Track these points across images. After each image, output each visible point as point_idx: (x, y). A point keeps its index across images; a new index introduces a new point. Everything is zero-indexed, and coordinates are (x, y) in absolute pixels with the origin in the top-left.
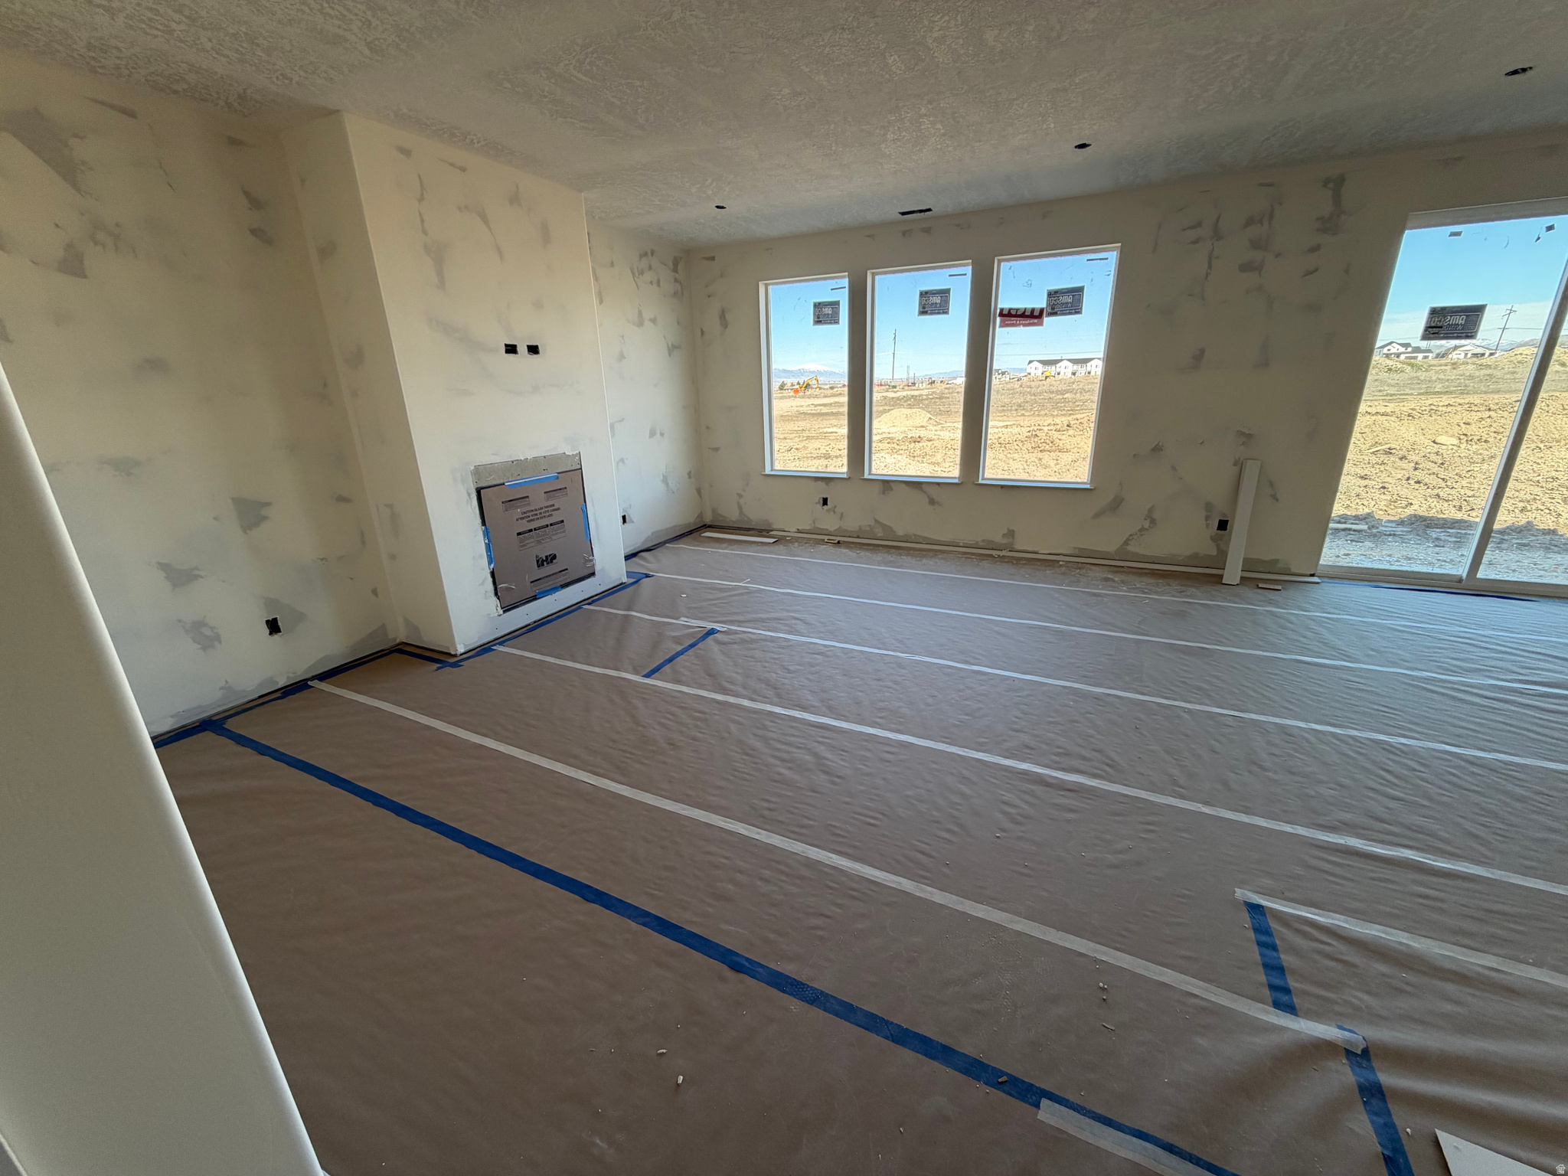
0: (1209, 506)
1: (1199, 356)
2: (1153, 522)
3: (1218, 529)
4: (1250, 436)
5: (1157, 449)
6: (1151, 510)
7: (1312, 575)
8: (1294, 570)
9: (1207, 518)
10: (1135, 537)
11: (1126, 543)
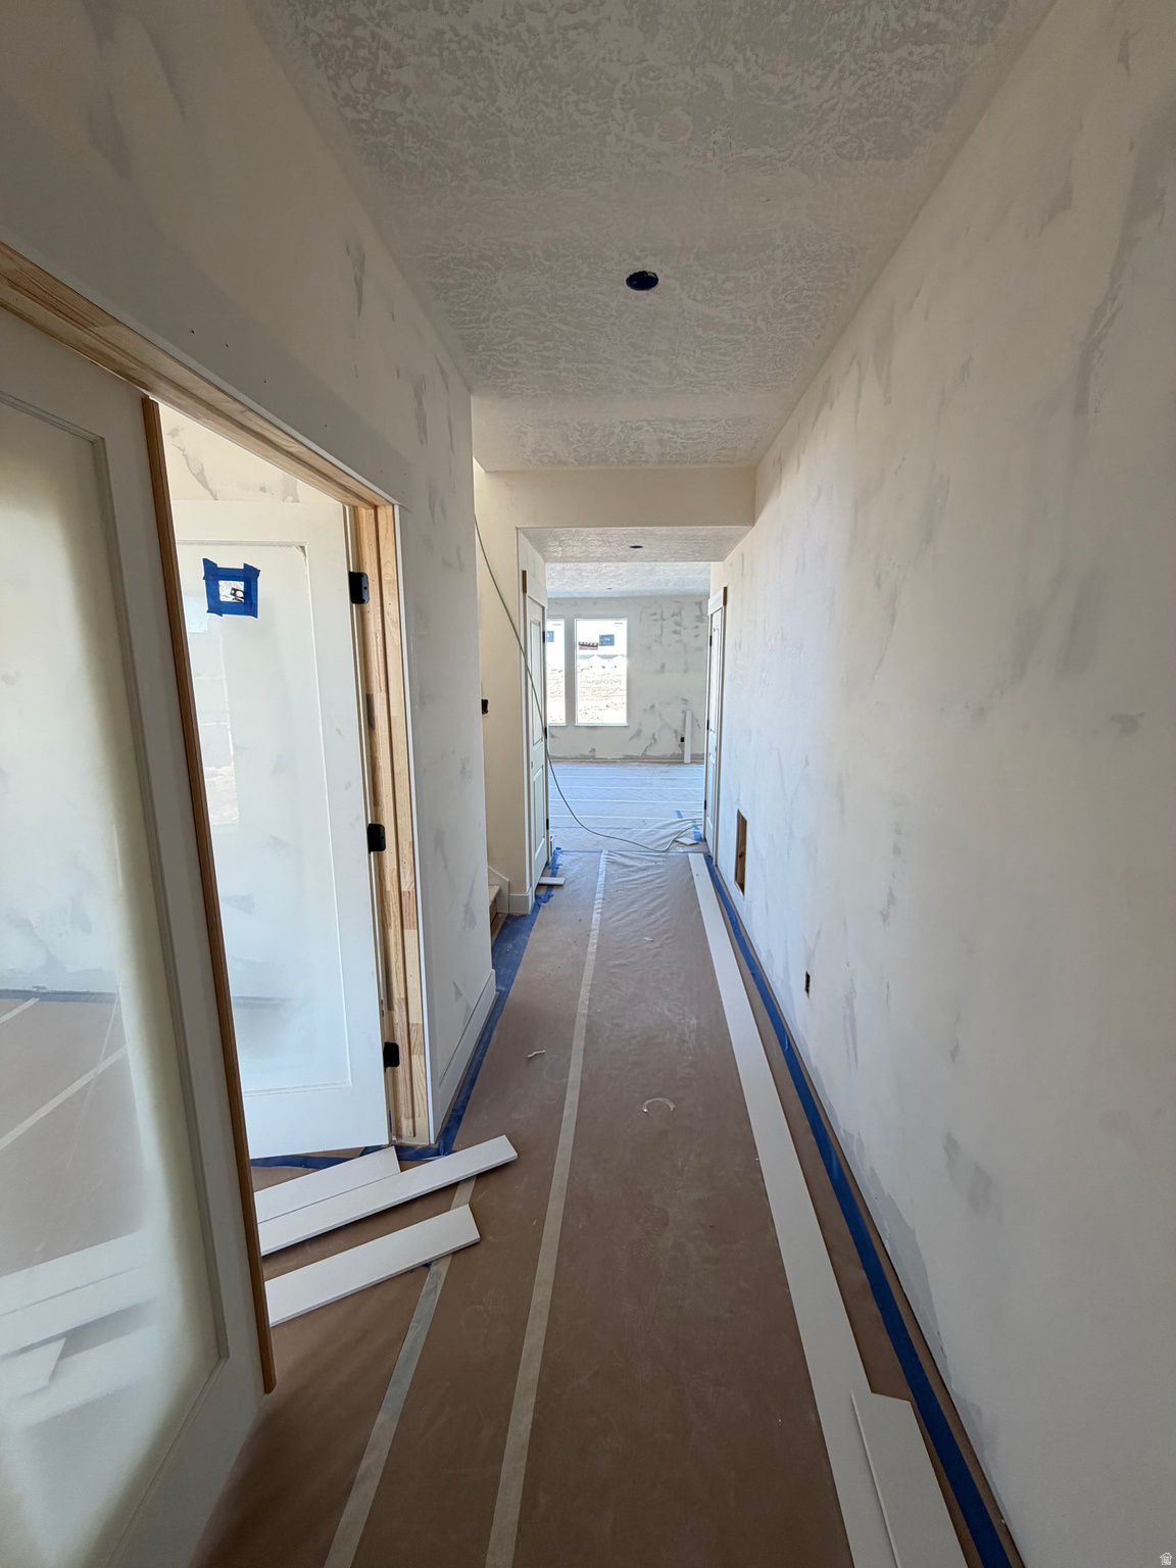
0: (676, 732)
1: (663, 666)
2: (655, 740)
3: (680, 742)
4: (686, 700)
5: (653, 707)
6: (654, 735)
9: (676, 737)
10: (648, 747)
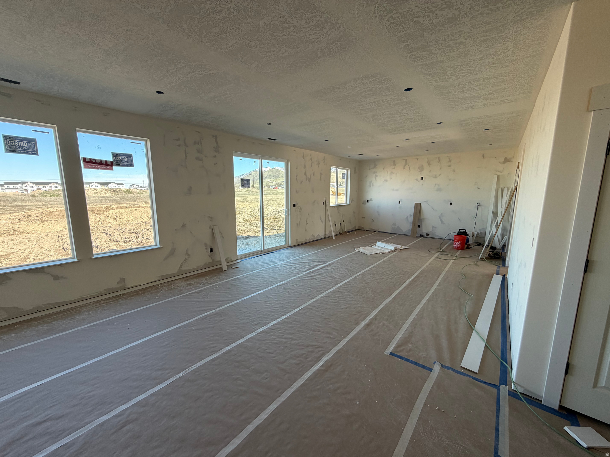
2: (189, 255)
3: (210, 252)
5: (184, 226)
6: (187, 251)
7: (237, 260)
8: (233, 260)
10: (183, 263)
11: (181, 267)
